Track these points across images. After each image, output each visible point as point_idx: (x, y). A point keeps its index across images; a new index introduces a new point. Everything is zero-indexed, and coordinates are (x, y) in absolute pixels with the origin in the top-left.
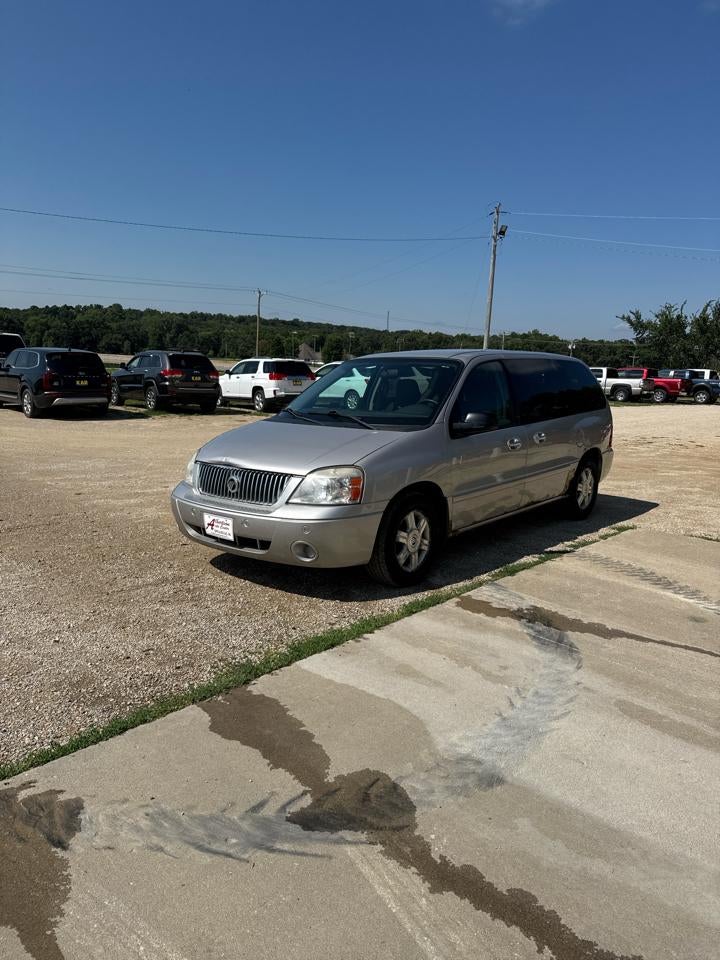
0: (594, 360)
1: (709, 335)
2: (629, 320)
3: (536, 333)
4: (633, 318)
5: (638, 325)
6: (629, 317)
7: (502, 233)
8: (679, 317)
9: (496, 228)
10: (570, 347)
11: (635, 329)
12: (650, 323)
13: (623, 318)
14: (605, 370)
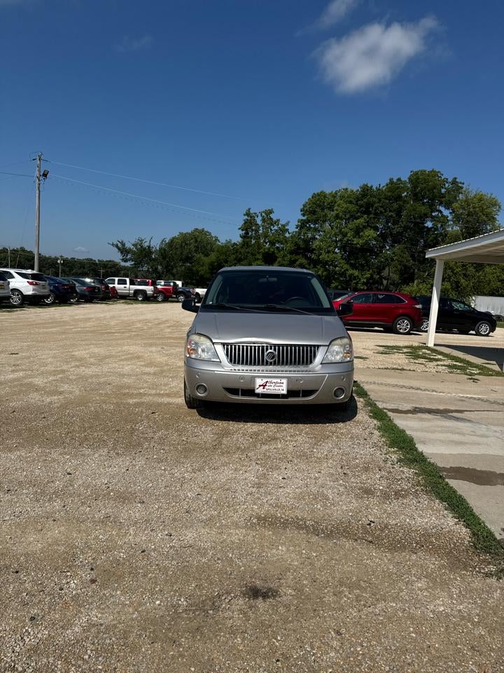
0: (70, 271)
1: (167, 259)
2: (117, 246)
3: (23, 250)
4: (119, 245)
5: (123, 250)
6: (117, 245)
7: (45, 175)
8: (149, 247)
9: (39, 171)
10: (59, 262)
11: (122, 253)
12: (130, 249)
13: (113, 245)
14: (128, 280)
